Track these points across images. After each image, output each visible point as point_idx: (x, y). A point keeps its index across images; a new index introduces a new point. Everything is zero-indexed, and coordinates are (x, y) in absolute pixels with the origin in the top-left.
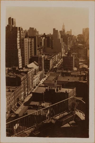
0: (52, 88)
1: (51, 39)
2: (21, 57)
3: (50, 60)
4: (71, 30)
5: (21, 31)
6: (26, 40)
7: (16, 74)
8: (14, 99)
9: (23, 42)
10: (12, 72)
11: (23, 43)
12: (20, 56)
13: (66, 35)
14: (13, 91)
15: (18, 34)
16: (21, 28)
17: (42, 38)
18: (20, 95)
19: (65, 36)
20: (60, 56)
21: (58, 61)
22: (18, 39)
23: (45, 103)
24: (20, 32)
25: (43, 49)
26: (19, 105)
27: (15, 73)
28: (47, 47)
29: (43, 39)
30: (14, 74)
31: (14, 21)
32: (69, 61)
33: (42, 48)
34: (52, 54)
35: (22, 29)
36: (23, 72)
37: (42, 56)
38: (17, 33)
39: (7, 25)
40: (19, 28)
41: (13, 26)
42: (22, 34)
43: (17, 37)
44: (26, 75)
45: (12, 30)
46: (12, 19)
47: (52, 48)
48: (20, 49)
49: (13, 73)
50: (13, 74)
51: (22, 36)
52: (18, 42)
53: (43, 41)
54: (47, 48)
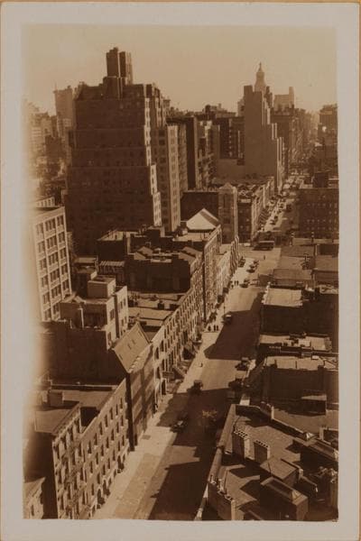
0: (326, 289)
1: (232, 128)
2: (159, 193)
3: (250, 204)
4: (291, 89)
5: (157, 100)
6: (173, 132)
7: (162, 251)
8: (177, 334)
9: (161, 138)
10: (147, 246)
11: (163, 143)
12: (156, 190)
13: (283, 109)
14: (173, 308)
15: (147, 110)
16: (153, 89)
17: (201, 123)
18: (189, 320)
19: (279, 114)
20: (273, 189)
21: (267, 207)
22: (147, 129)
23: (307, 338)
24: (152, 105)
25: (209, 166)
26: (189, 355)
27: (159, 249)
28: (221, 158)
29: (207, 128)
30: (157, 252)
31: (127, 62)
32: (324, 205)
33: (208, 160)
34: (248, 184)
35: (159, 91)
36: (189, 243)
37: (232, 190)
38: (144, 108)
39: (105, 79)
40: (149, 87)
41: (126, 83)
42: (158, 110)
43: (143, 122)
44: (201, 253)
45: (124, 95)
46: (123, 55)
47: (241, 162)
48: (153, 164)
49: (152, 249)
50: (154, 252)
51: (159, 119)
52: (148, 139)
53: (206, 134)
54: (223, 161)
